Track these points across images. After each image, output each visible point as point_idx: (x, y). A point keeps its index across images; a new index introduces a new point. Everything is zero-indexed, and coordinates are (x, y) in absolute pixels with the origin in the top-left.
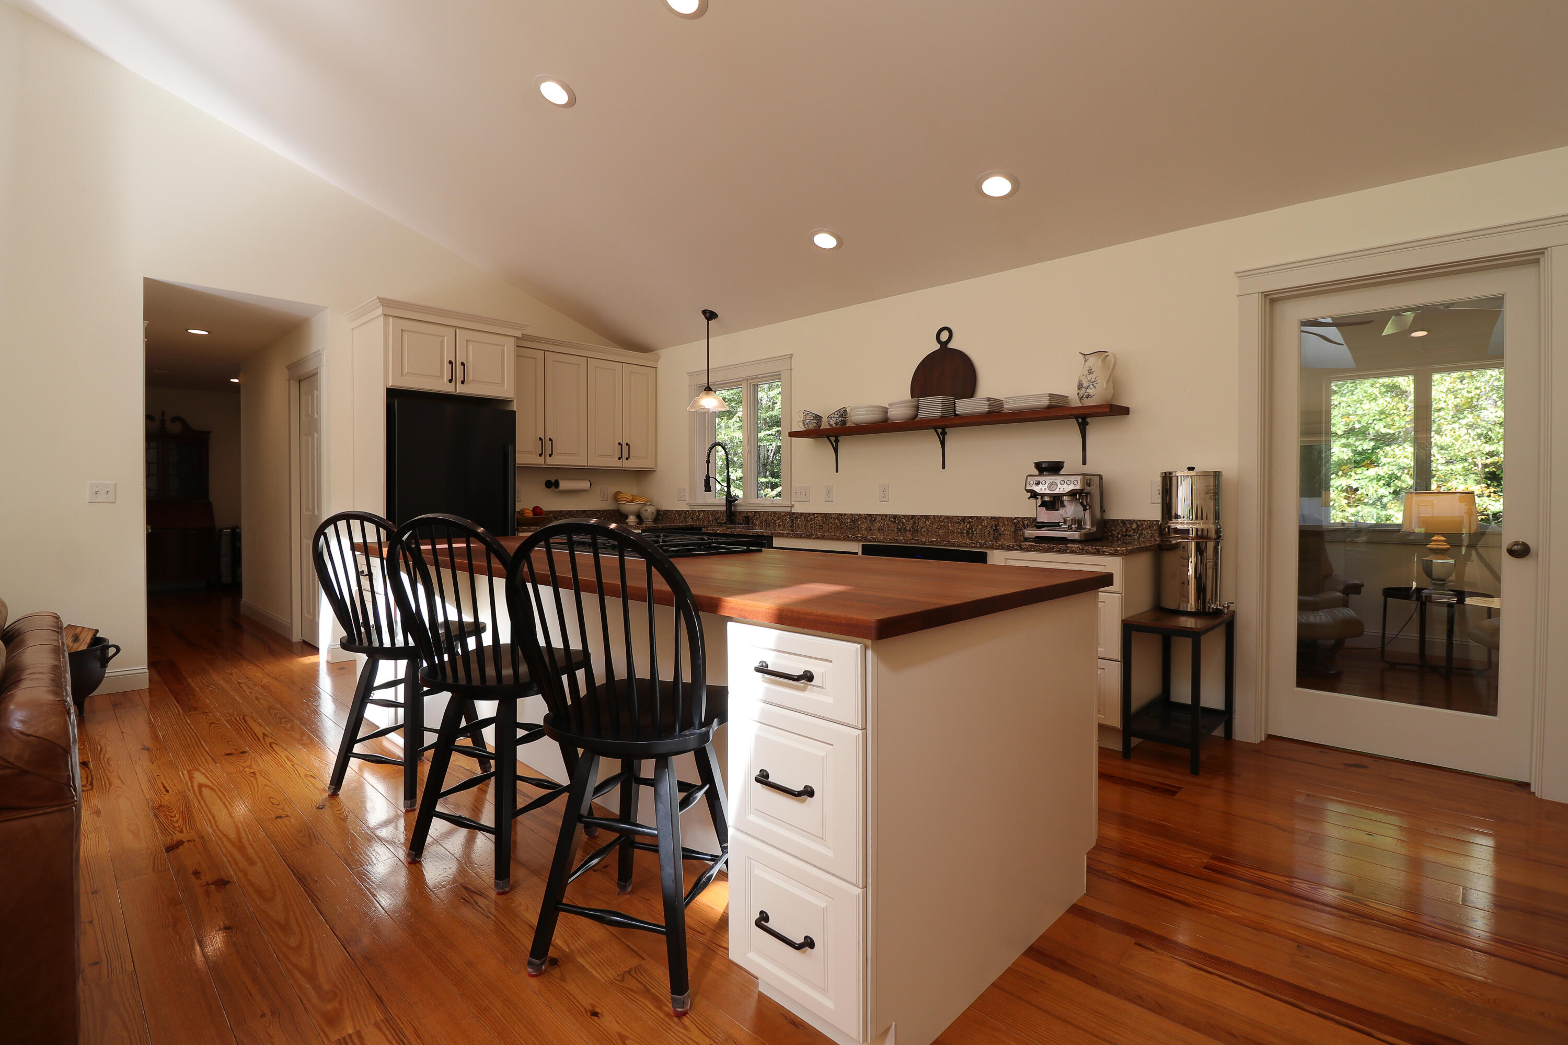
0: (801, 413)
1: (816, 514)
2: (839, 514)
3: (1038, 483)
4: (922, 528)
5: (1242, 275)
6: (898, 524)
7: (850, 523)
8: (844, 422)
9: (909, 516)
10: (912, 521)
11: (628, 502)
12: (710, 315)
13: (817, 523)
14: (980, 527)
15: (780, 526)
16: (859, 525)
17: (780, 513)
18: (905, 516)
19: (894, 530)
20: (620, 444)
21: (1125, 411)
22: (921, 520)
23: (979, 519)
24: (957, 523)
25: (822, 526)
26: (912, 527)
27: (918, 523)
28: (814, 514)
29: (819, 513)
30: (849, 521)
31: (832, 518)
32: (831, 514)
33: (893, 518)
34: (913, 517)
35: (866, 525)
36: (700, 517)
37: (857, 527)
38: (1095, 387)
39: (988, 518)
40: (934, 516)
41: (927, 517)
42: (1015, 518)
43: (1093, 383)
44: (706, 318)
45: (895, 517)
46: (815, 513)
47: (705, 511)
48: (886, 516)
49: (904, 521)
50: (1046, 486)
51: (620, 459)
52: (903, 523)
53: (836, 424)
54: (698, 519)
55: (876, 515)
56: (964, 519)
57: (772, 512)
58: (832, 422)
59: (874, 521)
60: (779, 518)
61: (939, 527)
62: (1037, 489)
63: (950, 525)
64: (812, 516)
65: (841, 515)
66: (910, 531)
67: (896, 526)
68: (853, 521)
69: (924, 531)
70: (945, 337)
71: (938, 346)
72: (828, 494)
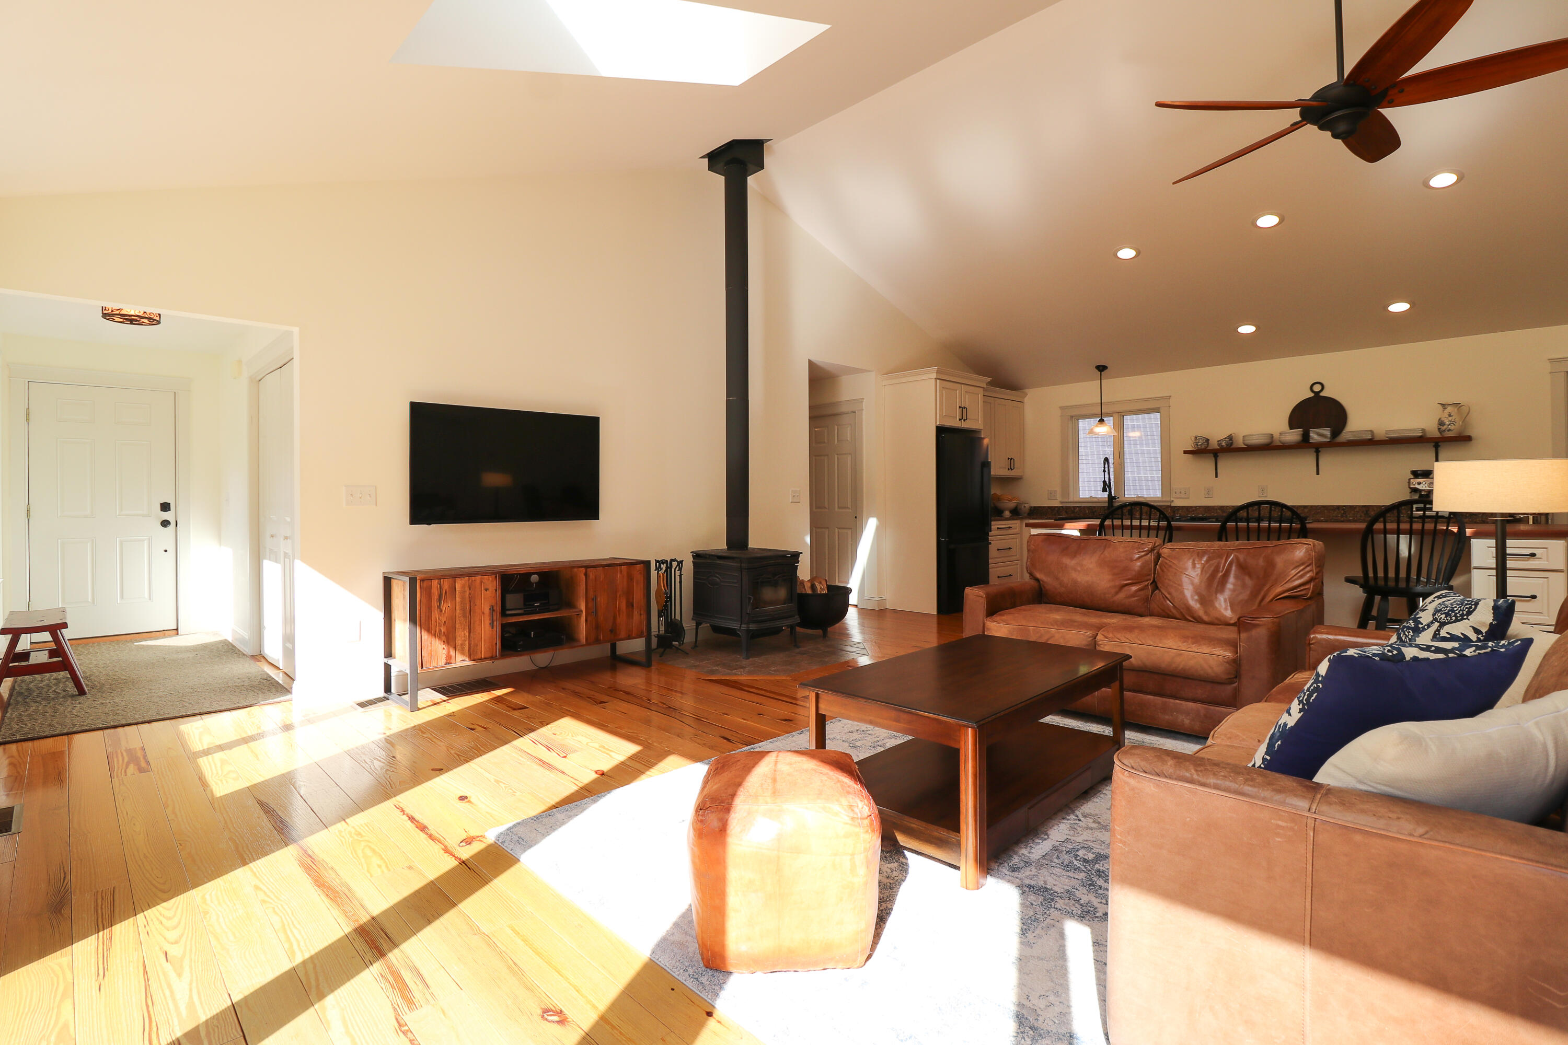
0: (1193, 438)
1: (1197, 506)
2: (1220, 507)
3: (1419, 483)
5: (1552, 361)
8: (1232, 444)
11: (1009, 501)
12: (1101, 368)
14: (1353, 512)
16: (1240, 513)
20: (1008, 459)
21: (1469, 439)
23: (1352, 508)
24: (1331, 510)
28: (1194, 507)
29: (1200, 506)
31: (1212, 509)
32: (1212, 507)
36: (1076, 511)
38: (1454, 425)
39: (1359, 506)
40: (1310, 506)
42: (1383, 506)
43: (1453, 423)
44: (1099, 370)
47: (1081, 507)
50: (1426, 485)
51: (1009, 469)
53: (1227, 445)
56: (1338, 507)
58: (1224, 444)
61: (1315, 513)
62: (1420, 487)
63: (1325, 511)
65: (1222, 507)
70: (1317, 388)
71: (1312, 395)
72: (1209, 492)
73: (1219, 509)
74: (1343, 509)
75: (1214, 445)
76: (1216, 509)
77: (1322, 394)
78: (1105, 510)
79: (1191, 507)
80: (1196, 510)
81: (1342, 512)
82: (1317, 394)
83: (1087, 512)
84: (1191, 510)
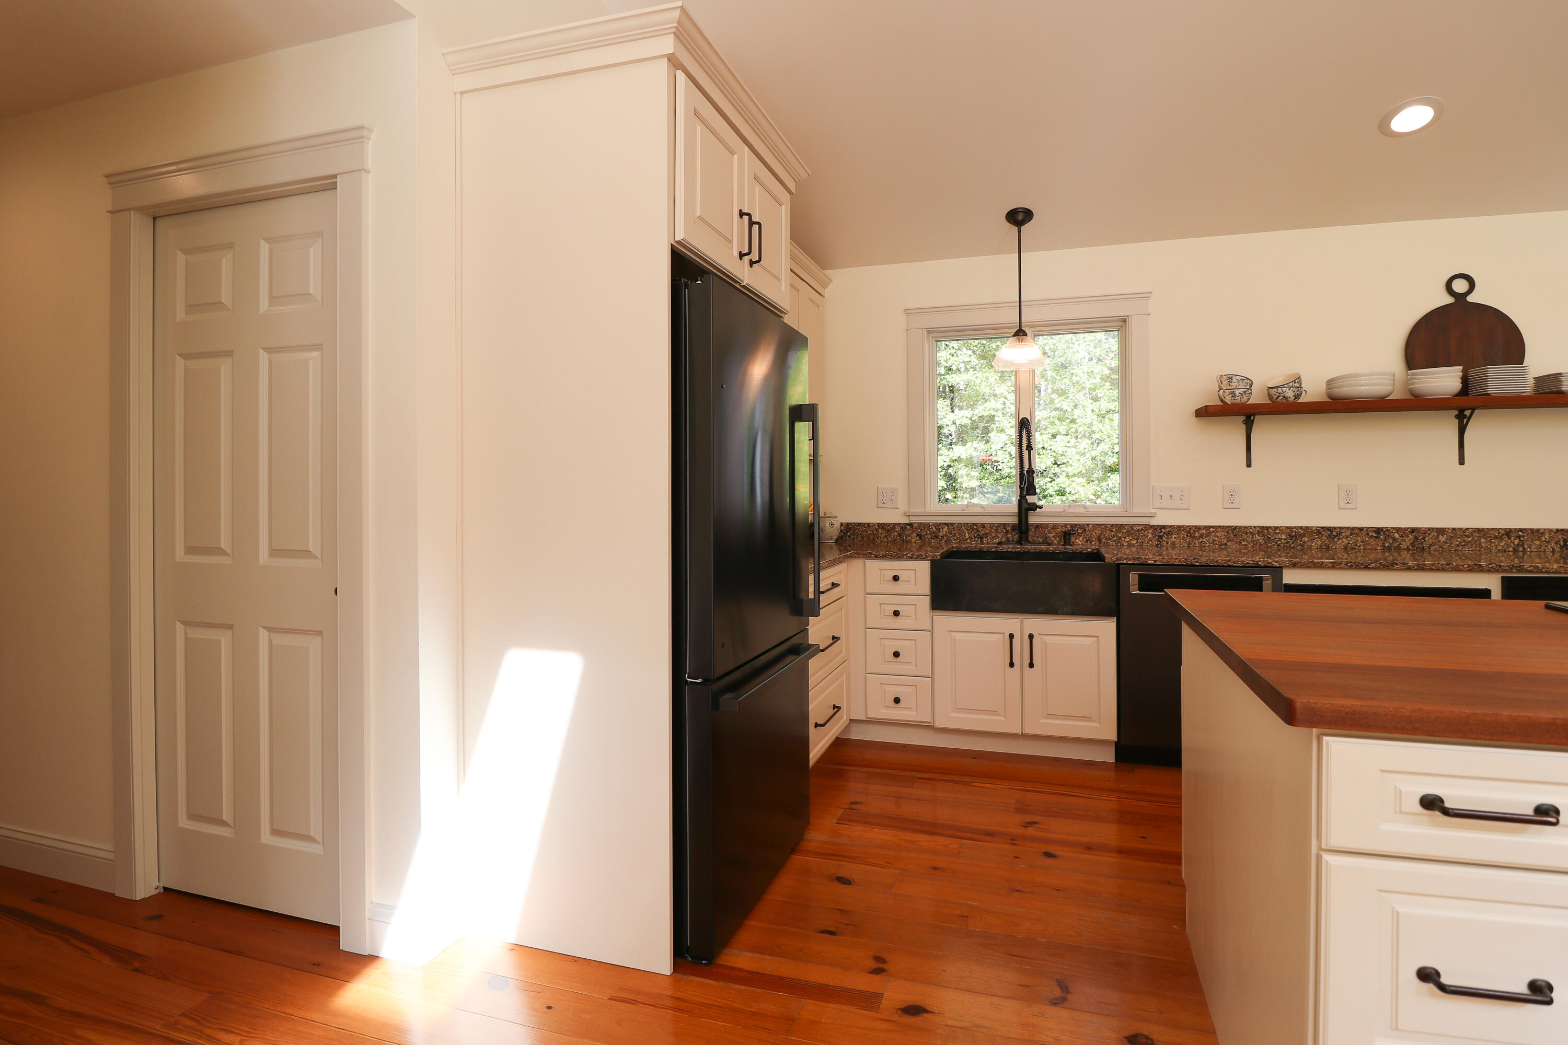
1: (1213, 527)
2: (1263, 528)
4: (1431, 545)
6: (1385, 540)
7: (1286, 539)
9: (1405, 529)
10: (1411, 536)
12: (1019, 218)
13: (1214, 541)
14: (1537, 543)
15: (1130, 545)
16: (1305, 542)
17: (1132, 526)
18: (1398, 530)
19: (1376, 549)
22: (1429, 534)
23: (1536, 533)
24: (1496, 537)
25: (1225, 544)
26: (1413, 545)
27: (1424, 538)
28: (1207, 528)
29: (1219, 526)
30: (1284, 537)
31: (1247, 534)
32: (1245, 527)
33: (1375, 532)
34: (1413, 530)
35: (1319, 543)
37: (1300, 545)
39: (1550, 531)
40: (1454, 529)
41: (1441, 531)
44: (1014, 223)
45: (1378, 531)
46: (1210, 527)
47: (952, 524)
48: (1361, 529)
49: (1397, 536)
52: (1394, 539)
54: (937, 537)
55: (1339, 527)
56: (1508, 533)
57: (1113, 526)
59: (1336, 536)
60: (1129, 533)
61: (1463, 543)
63: (1483, 540)
64: (1204, 531)
65: (1267, 528)
66: (1408, 549)
67: (1380, 543)
68: (1291, 537)
69: (1435, 550)
70: (1460, 286)
71: (1449, 300)
72: (1231, 498)
73: (1259, 533)
74: (1519, 537)
75: (1257, 397)
76: (1252, 534)
77: (1471, 299)
78: (1007, 532)
79: (1198, 528)
80: (1208, 535)
81: (1516, 542)
82: (1460, 298)
83: (967, 536)
84: (1197, 534)
